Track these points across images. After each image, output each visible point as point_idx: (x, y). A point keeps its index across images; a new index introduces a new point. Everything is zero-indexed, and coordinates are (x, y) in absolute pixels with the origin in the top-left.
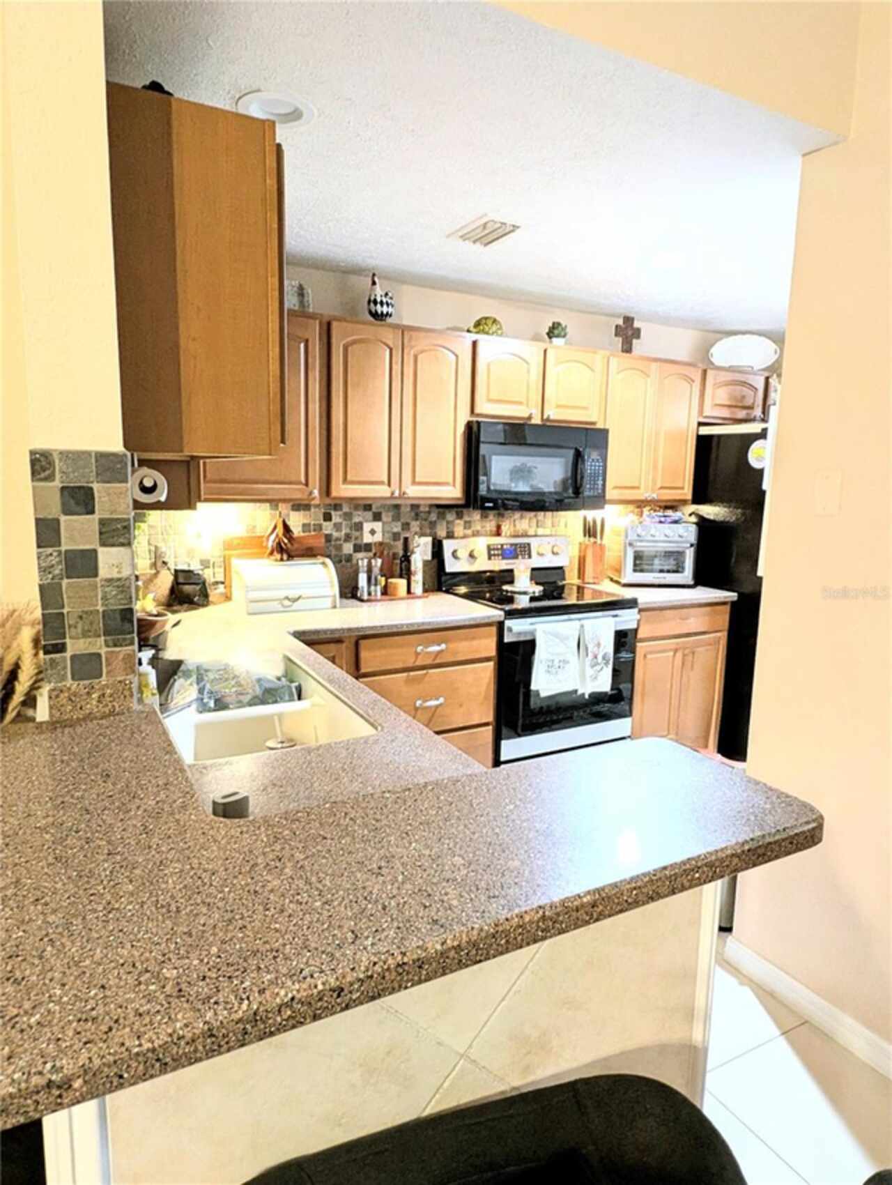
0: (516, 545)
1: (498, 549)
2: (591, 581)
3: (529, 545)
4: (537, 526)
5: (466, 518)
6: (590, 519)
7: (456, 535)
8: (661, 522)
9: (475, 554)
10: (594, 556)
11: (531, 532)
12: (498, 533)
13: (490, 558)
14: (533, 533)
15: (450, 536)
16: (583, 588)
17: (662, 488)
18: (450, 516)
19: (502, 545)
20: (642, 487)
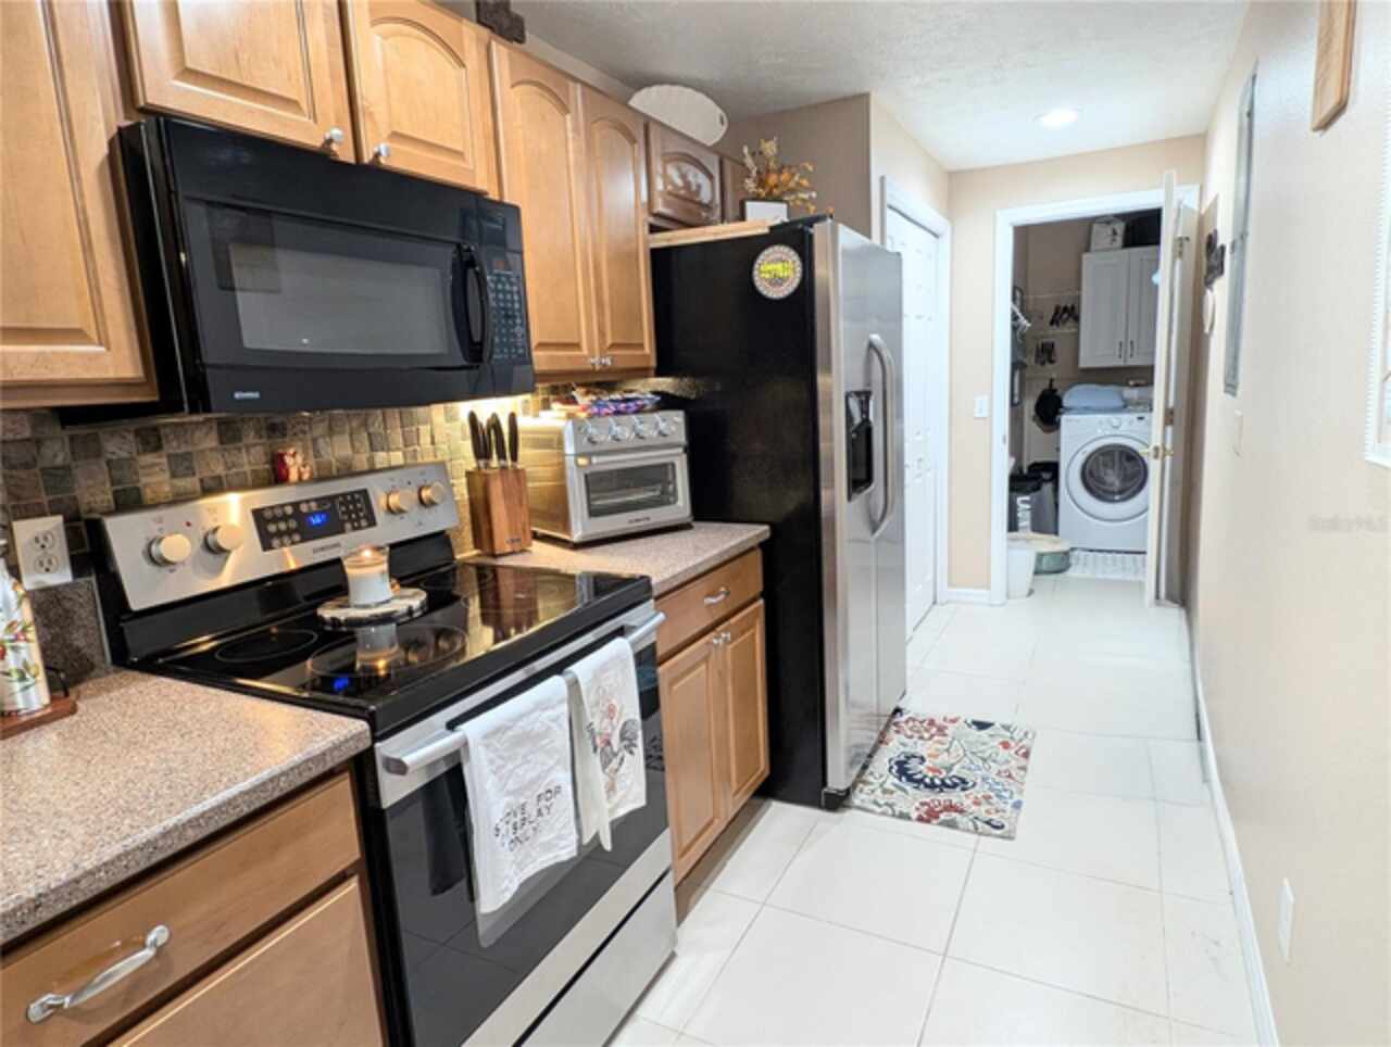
0: (331, 498)
1: (285, 518)
2: (508, 549)
3: (364, 493)
4: (373, 448)
5: (173, 446)
6: (483, 419)
7: (148, 495)
8: (618, 413)
9: (222, 539)
10: (507, 495)
11: (361, 462)
12: (278, 476)
13: (267, 546)
14: (366, 467)
15: (129, 501)
16: (494, 569)
17: (614, 346)
18: (118, 444)
19: (295, 505)
20: (584, 345)
